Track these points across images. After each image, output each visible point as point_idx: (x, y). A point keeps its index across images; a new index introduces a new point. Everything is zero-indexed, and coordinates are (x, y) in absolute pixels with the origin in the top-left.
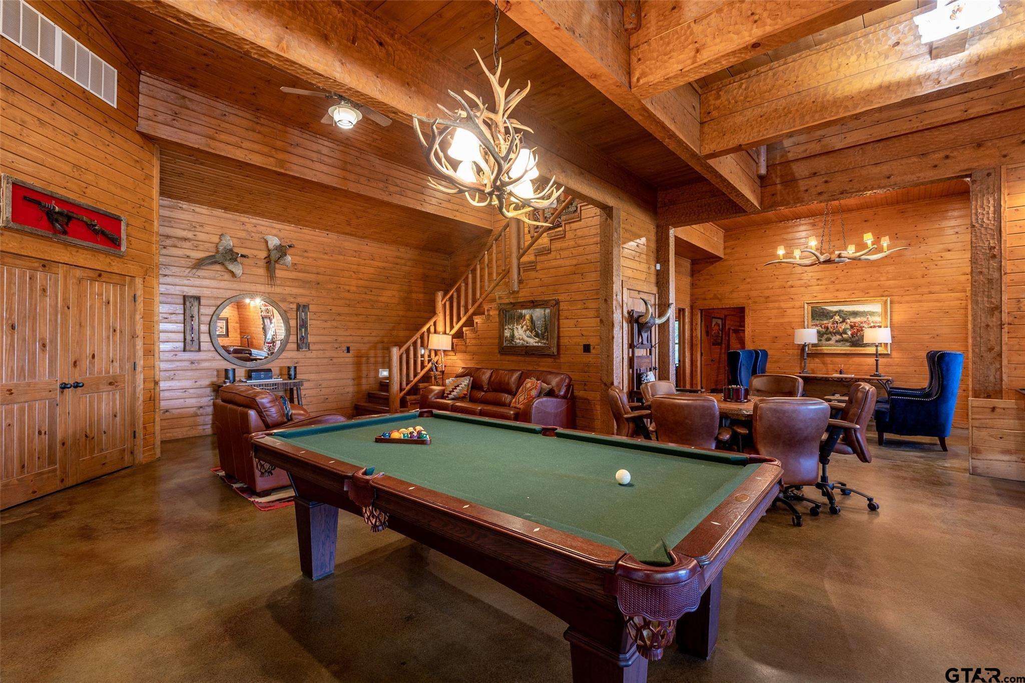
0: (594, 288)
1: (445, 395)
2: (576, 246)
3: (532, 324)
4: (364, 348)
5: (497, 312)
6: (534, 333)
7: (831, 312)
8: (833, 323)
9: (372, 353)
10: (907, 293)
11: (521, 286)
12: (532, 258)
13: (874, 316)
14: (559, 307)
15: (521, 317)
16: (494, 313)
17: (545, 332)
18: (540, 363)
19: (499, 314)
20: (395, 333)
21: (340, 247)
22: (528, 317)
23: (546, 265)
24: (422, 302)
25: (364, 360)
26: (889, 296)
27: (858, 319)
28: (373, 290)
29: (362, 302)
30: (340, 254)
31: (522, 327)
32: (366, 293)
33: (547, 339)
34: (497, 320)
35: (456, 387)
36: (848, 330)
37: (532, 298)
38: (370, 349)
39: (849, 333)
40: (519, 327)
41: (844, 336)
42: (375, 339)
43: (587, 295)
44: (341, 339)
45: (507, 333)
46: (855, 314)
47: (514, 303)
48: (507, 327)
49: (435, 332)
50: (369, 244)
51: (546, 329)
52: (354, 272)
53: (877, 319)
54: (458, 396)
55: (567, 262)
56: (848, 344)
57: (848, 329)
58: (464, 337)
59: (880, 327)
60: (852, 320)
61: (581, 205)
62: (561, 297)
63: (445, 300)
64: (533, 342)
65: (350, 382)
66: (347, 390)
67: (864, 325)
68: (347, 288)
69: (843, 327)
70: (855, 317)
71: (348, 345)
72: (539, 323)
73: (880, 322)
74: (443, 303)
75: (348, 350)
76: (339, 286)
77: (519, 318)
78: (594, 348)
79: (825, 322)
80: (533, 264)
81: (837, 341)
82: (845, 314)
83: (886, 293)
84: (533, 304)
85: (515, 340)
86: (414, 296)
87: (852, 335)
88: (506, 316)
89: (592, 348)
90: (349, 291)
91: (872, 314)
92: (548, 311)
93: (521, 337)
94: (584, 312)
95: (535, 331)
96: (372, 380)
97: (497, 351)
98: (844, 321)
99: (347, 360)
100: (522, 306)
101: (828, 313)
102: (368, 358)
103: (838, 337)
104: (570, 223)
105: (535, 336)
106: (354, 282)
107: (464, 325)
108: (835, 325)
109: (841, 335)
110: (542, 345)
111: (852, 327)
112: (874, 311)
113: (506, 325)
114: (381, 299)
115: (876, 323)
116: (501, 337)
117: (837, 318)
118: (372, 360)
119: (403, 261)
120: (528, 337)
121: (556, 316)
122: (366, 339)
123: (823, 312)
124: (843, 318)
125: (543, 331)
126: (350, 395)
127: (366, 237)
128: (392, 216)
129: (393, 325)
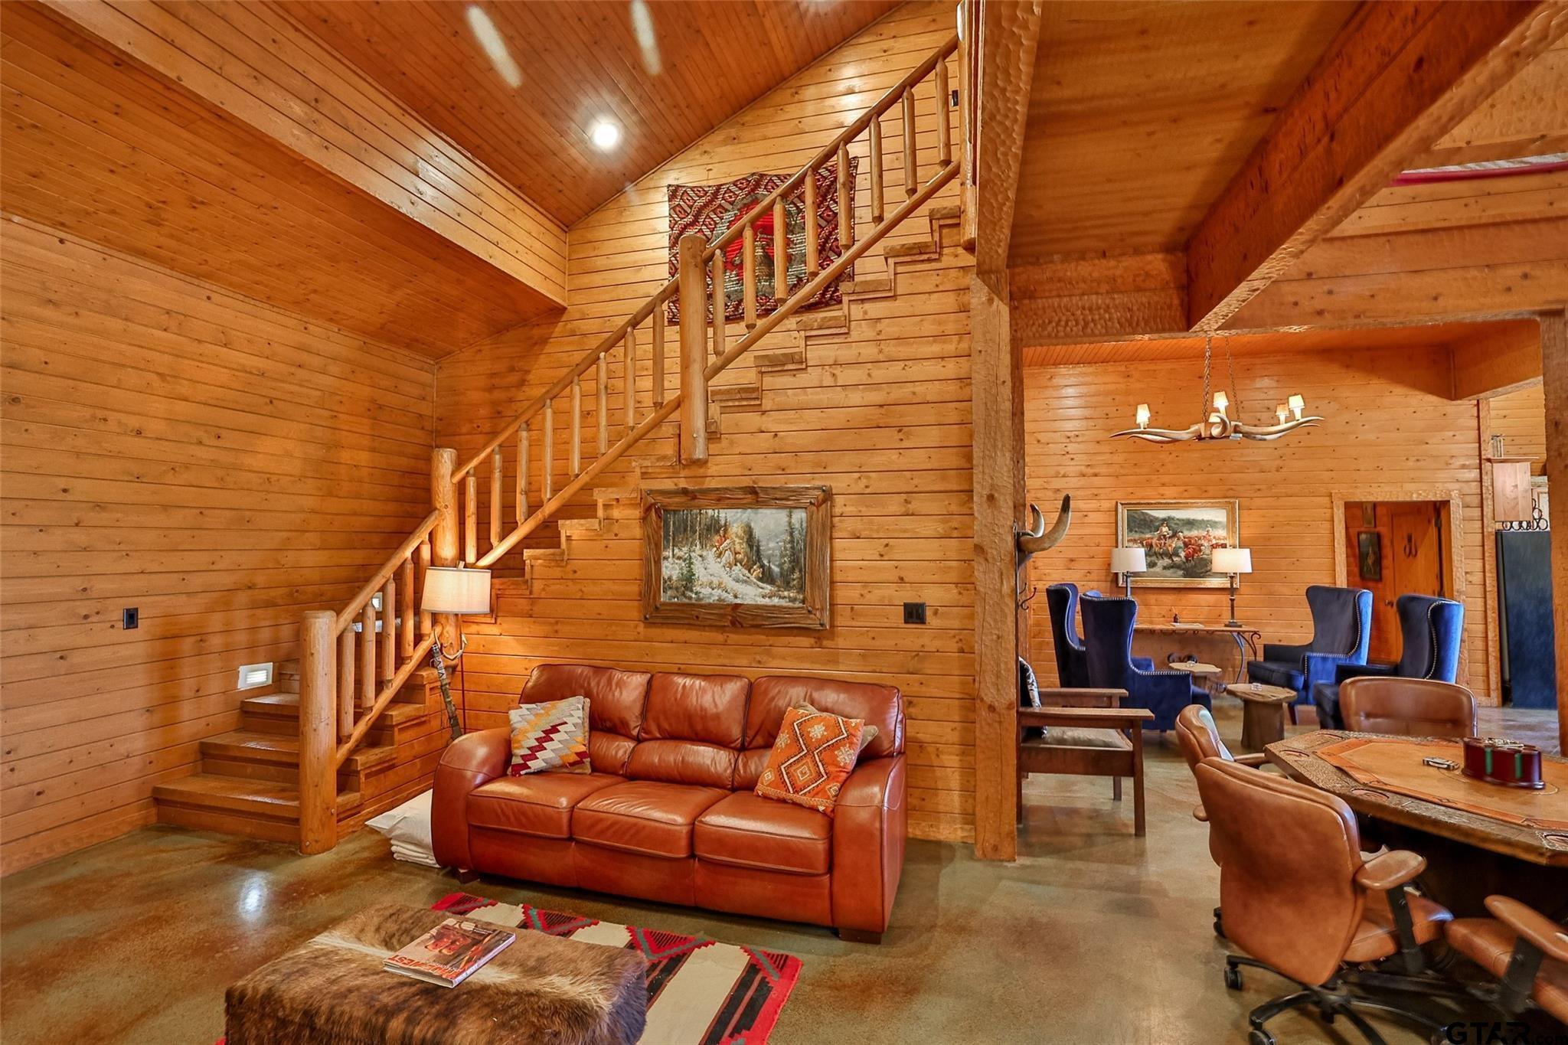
0: (936, 465)
1: (516, 760)
2: (881, 357)
3: (751, 547)
4: (189, 608)
5: (637, 513)
6: (757, 571)
7: (1157, 519)
8: (1159, 539)
9: (216, 621)
10: (1258, 494)
11: (714, 448)
12: (750, 377)
13: (1216, 528)
14: (832, 506)
15: (715, 528)
16: (628, 516)
17: (792, 571)
18: (774, 650)
19: (644, 519)
20: (289, 558)
21: (110, 291)
22: (736, 529)
23: (793, 398)
24: (365, 472)
25: (187, 645)
26: (1237, 498)
27: (1194, 533)
28: (224, 433)
29: (187, 467)
30: (109, 310)
31: (720, 555)
32: (200, 443)
33: (801, 589)
34: (637, 532)
35: (547, 732)
36: (1180, 550)
37: (746, 482)
38: (210, 610)
39: (1183, 554)
40: (710, 554)
41: (1175, 559)
42: (227, 580)
43: (915, 482)
44: (102, 586)
45: (671, 569)
46: (1190, 523)
47: (693, 492)
48: (668, 553)
49: (434, 562)
50: (214, 296)
51: (795, 561)
52: (161, 376)
53: (1220, 533)
54: (558, 762)
55: (856, 397)
56: (1181, 572)
57: (1180, 548)
58: (527, 576)
59: (1224, 546)
60: (1187, 533)
61: (898, 260)
62: (838, 484)
63: (463, 473)
64: (752, 594)
65: (137, 721)
66: (122, 748)
67: (1203, 542)
68: (134, 422)
69: (1174, 545)
70: (1190, 530)
71: (131, 603)
72: (773, 546)
73: (1225, 539)
74: (456, 479)
75: (131, 618)
76: (100, 414)
77: (708, 529)
78: (936, 613)
79: (1148, 536)
80: (754, 395)
81: (1165, 568)
82: (1176, 524)
83: (1231, 493)
84: (755, 497)
85: (697, 588)
86: (345, 456)
87: (1186, 557)
88: (667, 525)
89: (929, 612)
90: (139, 433)
91: (1214, 524)
92: (799, 516)
93: (716, 582)
94: (907, 522)
95: (762, 566)
96: (213, 704)
97: (635, 614)
98: (1174, 535)
99: (125, 651)
100: (719, 500)
101: (1151, 521)
102: (202, 637)
103: (1167, 561)
104: (863, 301)
105: (760, 579)
106: (159, 406)
107: (528, 542)
108: (1163, 542)
109: (1170, 557)
110: (784, 603)
111: (1186, 545)
112: (1217, 520)
113: (666, 548)
114: (249, 461)
115: (1219, 539)
116: (651, 579)
117: (1165, 529)
118: (216, 642)
119: (316, 361)
120: (737, 581)
121: (823, 527)
122: (197, 581)
123: (1145, 520)
124: (1173, 530)
125: (786, 566)
126: (136, 763)
127: (207, 276)
128: (317, 220)
129: (286, 535)
